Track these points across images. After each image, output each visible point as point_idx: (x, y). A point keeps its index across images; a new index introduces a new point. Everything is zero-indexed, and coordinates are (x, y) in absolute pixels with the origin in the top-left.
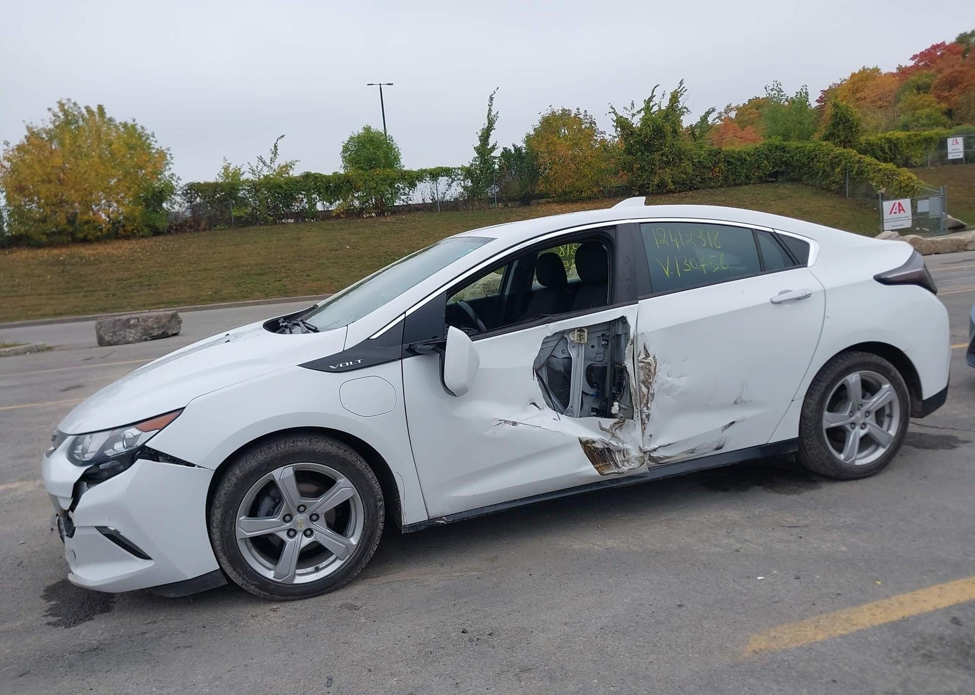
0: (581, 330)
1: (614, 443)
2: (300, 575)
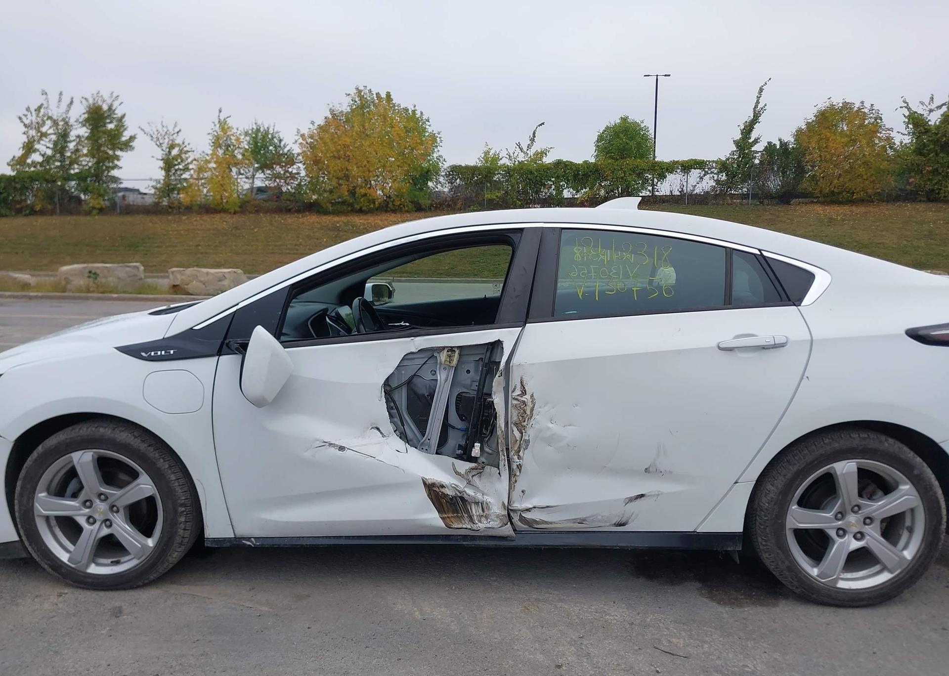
0: (451, 349)
1: (470, 492)
2: (98, 564)
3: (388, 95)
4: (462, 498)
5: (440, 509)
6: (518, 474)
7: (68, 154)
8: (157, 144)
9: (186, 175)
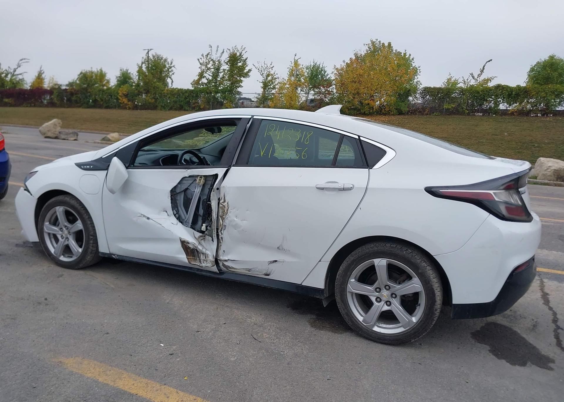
0: (201, 177)
1: (200, 247)
2: (64, 256)
3: (390, 44)
4: (197, 250)
5: (187, 254)
6: (222, 242)
9: (273, 91)
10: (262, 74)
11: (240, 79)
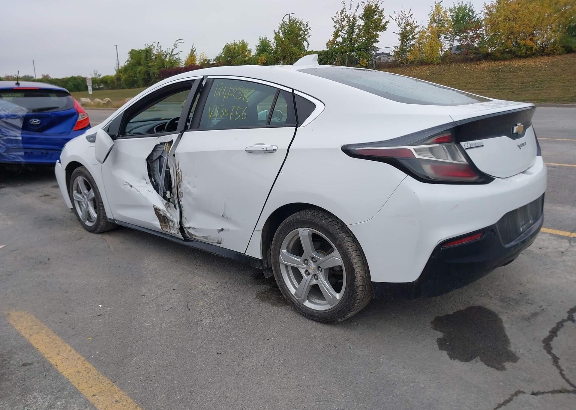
0: (166, 144)
2: (88, 221)
4: (166, 217)
5: (160, 220)
6: (183, 210)
7: (354, 36)
8: (398, 25)
9: (413, 42)
10: (399, 24)
11: (376, 33)
